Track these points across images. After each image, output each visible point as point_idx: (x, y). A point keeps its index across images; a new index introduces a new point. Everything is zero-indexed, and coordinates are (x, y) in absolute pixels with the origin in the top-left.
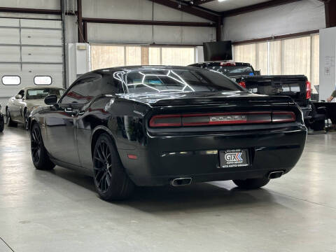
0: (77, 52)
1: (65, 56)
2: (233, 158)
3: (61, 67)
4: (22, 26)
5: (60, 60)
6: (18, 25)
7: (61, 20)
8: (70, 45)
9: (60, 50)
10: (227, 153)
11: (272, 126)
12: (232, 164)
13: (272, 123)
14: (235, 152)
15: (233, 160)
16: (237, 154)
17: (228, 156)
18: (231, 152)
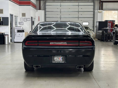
0: (98, 13)
1: (94, 15)
2: (58, 59)
3: (92, 19)
4: (79, 5)
5: (92, 16)
6: (78, 5)
7: (93, 2)
8: (96, 11)
9: (93, 13)
10: (55, 57)
11: (79, 47)
12: (57, 61)
13: (79, 46)
14: (59, 57)
15: (58, 60)
16: (60, 57)
17: (56, 58)
18: (57, 57)
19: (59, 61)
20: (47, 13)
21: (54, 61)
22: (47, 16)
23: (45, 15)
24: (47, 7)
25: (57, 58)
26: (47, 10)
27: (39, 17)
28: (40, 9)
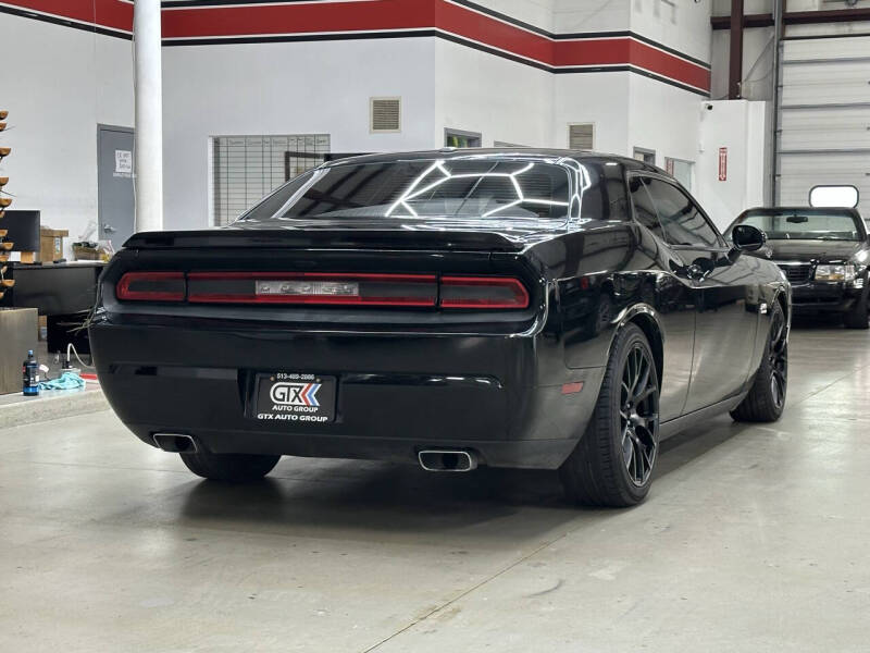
2: (292, 395)
10: (276, 381)
11: (434, 319)
12: (286, 412)
13: (437, 309)
14: (299, 381)
15: (292, 402)
16: (306, 385)
17: (280, 390)
18: (288, 380)
19: (299, 414)
20: (787, 119)
21: (268, 406)
22: (787, 143)
23: (775, 132)
24: (788, 74)
25: (285, 390)
26: (788, 97)
27: (723, 150)
28: (734, 94)
